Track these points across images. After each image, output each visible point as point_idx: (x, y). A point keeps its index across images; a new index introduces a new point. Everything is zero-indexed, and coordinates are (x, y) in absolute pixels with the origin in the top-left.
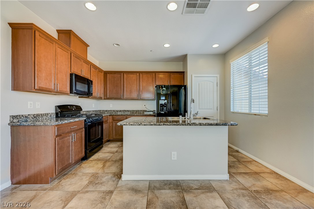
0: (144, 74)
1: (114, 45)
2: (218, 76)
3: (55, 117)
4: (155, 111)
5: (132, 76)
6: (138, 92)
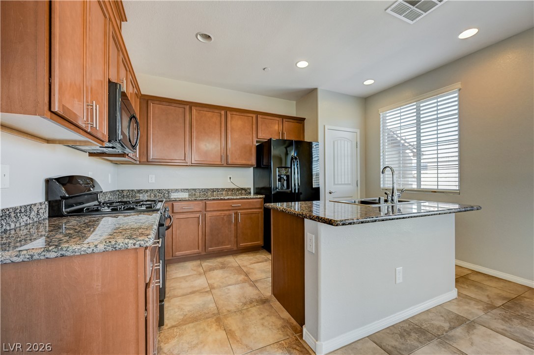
0: (235, 113)
1: (199, 37)
2: (358, 131)
3: (47, 215)
4: (250, 189)
5: (209, 114)
6: (222, 151)
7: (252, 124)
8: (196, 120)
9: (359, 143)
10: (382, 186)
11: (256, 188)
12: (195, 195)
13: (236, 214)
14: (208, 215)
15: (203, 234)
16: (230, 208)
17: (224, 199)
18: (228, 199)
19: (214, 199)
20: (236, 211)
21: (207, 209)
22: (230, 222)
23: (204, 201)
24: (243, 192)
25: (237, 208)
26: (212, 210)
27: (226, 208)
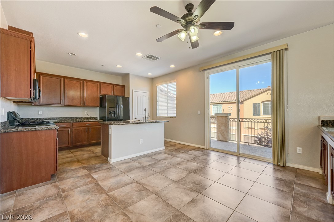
0: (88, 82)
1: (69, 53)
2: (149, 92)
3: (9, 125)
4: (97, 117)
5: (75, 82)
6: (81, 99)
7: (98, 88)
8: (67, 85)
9: (149, 98)
10: (157, 115)
11: (101, 117)
12: (66, 120)
13: (89, 129)
14: (74, 129)
15: (71, 138)
16: (85, 126)
17: (82, 122)
18: (84, 122)
19: (77, 122)
20: (88, 127)
21: (73, 126)
22: (85, 132)
23: (72, 123)
24: (93, 119)
25: (89, 126)
26: (76, 126)
27: (84, 126)
